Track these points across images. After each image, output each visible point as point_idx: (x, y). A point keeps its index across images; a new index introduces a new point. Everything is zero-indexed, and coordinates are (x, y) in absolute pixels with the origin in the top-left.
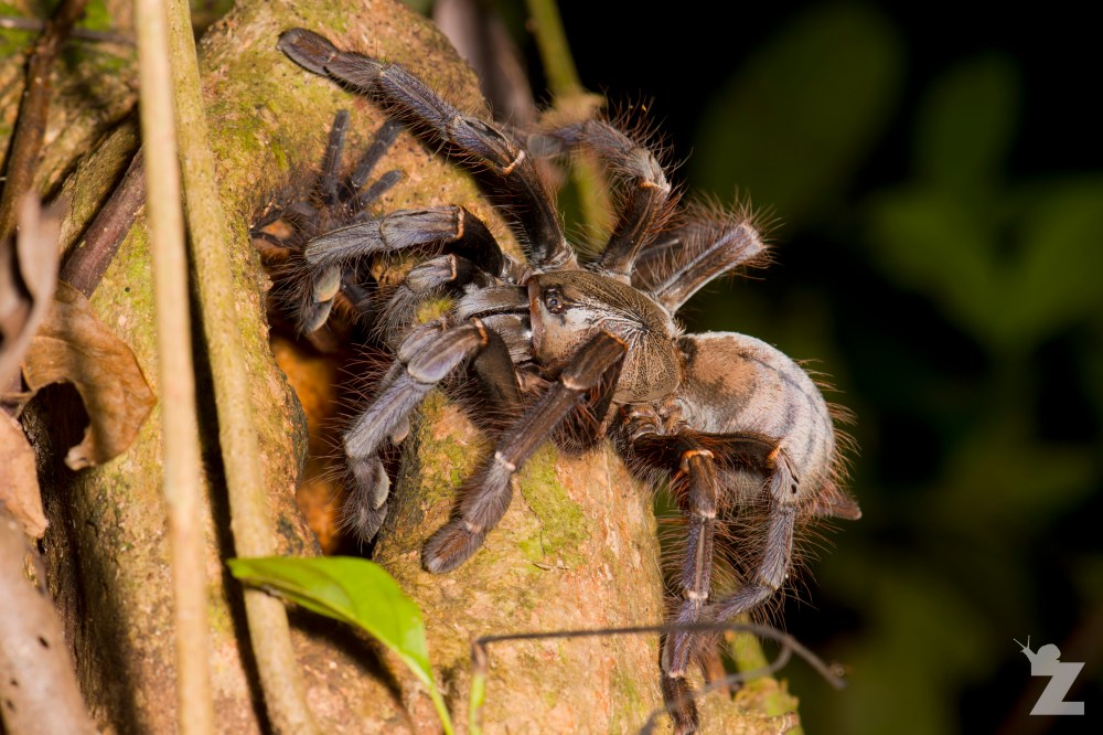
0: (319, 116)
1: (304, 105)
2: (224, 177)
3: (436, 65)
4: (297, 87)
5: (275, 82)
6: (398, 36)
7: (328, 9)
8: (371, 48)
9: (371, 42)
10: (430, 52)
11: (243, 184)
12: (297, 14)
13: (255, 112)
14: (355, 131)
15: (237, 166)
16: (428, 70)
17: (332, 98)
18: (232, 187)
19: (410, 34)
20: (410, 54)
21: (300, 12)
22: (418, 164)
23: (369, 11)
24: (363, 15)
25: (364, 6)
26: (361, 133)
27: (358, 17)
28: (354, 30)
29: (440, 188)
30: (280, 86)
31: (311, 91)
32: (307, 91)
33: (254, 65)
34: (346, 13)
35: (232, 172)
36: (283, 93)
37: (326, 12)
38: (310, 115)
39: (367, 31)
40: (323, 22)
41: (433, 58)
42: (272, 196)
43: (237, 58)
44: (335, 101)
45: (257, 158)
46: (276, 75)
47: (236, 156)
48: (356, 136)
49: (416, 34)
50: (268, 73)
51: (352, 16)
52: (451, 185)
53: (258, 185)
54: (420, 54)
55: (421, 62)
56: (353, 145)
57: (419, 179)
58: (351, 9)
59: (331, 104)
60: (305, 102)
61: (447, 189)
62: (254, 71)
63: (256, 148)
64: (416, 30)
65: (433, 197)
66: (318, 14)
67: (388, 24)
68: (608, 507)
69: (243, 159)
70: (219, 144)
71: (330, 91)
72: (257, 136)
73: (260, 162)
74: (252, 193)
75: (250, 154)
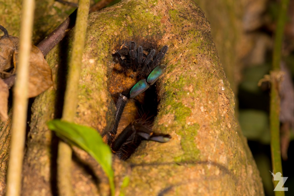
0: (148, 22)
1: (143, 18)
2: (105, 30)
3: (194, 16)
4: (143, 13)
5: (136, 10)
6: (183, 5)
8: (173, 6)
9: (173, 5)
10: (193, 12)
11: (112, 34)
13: (125, 16)
14: (159, 29)
15: (111, 28)
16: (191, 17)
17: (153, 18)
18: (107, 34)
19: (188, 5)
20: (186, 11)
22: (178, 43)
26: (161, 30)
29: (184, 51)
30: (137, 12)
31: (147, 15)
32: (146, 14)
33: (131, 5)
35: (109, 30)
36: (137, 13)
38: (144, 21)
39: (172, 1)
41: (193, 13)
42: (124, 42)
43: (127, 3)
44: (154, 19)
45: (120, 28)
46: (137, 8)
47: (112, 26)
48: (159, 31)
50: (135, 7)
52: (188, 51)
53: (117, 36)
54: (189, 11)
55: (189, 14)
56: (158, 34)
57: (177, 48)
59: (153, 19)
60: (144, 17)
62: (130, 7)
63: (121, 26)
64: (191, 5)
65: (181, 53)
68: (211, 154)
69: (114, 27)
70: (107, 21)
71: (154, 16)
72: (122, 22)
73: (121, 30)
74: (115, 38)
75: (118, 26)
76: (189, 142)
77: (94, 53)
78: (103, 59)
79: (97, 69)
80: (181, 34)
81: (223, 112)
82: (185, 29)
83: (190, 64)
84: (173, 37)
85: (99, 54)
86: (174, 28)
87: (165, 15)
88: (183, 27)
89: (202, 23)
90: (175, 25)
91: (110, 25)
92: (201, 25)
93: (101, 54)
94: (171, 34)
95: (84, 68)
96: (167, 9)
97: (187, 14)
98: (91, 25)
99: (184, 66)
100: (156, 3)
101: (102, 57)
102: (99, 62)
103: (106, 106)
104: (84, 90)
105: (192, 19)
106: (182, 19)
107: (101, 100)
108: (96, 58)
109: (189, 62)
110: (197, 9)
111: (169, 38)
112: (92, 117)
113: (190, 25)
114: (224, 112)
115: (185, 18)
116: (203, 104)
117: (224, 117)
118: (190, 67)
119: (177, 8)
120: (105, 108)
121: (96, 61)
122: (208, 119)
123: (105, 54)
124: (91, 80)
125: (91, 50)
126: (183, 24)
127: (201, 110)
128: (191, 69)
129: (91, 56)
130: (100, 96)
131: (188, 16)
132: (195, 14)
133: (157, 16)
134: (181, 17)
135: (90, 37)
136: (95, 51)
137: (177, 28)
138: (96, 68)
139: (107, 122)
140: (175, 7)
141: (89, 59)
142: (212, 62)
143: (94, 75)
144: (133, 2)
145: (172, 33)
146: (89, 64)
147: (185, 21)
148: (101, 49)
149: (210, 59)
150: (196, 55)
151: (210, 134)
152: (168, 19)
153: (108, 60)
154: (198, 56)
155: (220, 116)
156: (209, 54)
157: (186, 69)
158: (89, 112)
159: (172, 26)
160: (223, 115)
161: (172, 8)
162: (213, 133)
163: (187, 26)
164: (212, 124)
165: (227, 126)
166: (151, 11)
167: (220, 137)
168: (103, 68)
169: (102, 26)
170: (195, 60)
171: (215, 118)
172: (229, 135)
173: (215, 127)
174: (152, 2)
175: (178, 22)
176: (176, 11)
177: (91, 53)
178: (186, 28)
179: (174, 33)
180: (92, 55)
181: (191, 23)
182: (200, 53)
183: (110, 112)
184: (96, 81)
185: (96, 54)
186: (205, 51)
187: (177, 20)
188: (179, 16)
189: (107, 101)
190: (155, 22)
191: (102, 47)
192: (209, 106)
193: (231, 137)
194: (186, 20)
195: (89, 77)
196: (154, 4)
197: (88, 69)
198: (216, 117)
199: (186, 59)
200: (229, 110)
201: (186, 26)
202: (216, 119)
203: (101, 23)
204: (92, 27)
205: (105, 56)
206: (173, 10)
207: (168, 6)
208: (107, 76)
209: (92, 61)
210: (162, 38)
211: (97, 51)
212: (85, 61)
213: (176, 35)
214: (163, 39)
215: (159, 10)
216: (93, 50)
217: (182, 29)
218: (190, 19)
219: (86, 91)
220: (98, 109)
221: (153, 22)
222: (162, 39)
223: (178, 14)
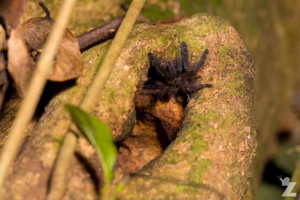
0: (194, 49)
1: (191, 44)
3: (241, 58)
4: (192, 39)
5: (186, 34)
6: (234, 44)
7: (216, 25)
8: (223, 42)
9: (224, 41)
10: (242, 54)
11: (155, 49)
12: (205, 22)
13: (173, 37)
15: (156, 43)
16: (238, 58)
17: (201, 47)
19: (239, 46)
20: (235, 50)
21: (207, 22)
22: (218, 78)
23: (229, 33)
24: (227, 33)
25: (229, 31)
27: (224, 32)
28: (220, 35)
29: (221, 87)
30: (186, 36)
31: (196, 42)
32: (194, 41)
33: (183, 28)
34: (221, 29)
35: (153, 44)
36: (186, 38)
37: (215, 25)
38: (191, 47)
39: (225, 37)
40: (211, 27)
41: (242, 56)
43: (180, 25)
44: (202, 48)
45: (164, 46)
46: (188, 33)
47: (158, 41)
49: (241, 48)
50: (185, 31)
51: (222, 31)
52: (225, 88)
53: (160, 53)
54: (238, 52)
55: (237, 54)
57: (216, 83)
58: (223, 29)
59: (200, 48)
60: (192, 43)
61: (223, 89)
62: (182, 30)
63: (167, 44)
64: (242, 47)
65: (217, 89)
66: (212, 25)
67: (233, 40)
69: (159, 43)
70: (154, 35)
71: (202, 45)
72: (169, 41)
73: (165, 48)
74: (157, 54)
75: (163, 43)
76: (197, 175)
77: (131, 60)
78: (138, 70)
79: (129, 77)
80: (223, 71)
81: (240, 158)
82: (228, 67)
83: (222, 102)
84: (214, 71)
85: (136, 63)
86: (218, 63)
87: (213, 48)
88: (227, 65)
89: (247, 67)
90: (220, 60)
91: (156, 39)
92: (246, 69)
93: (138, 64)
94: (213, 68)
95: (117, 71)
96: (217, 43)
97: (236, 54)
98: (137, 34)
99: (216, 102)
100: (208, 33)
101: (138, 67)
102: (133, 70)
103: (127, 116)
104: (110, 93)
105: (239, 60)
106: (228, 57)
107: (123, 108)
108: (132, 67)
109: (222, 99)
110: (247, 52)
111: (210, 71)
112: (109, 120)
113: (235, 65)
114: (242, 159)
115: (232, 57)
116: (224, 143)
117: (240, 163)
118: (222, 104)
119: (228, 45)
120: (125, 117)
121: (131, 69)
122: (223, 159)
123: (142, 65)
124: (120, 85)
125: (129, 56)
126: (228, 62)
127: (219, 148)
128: (222, 106)
129: (127, 63)
130: (123, 104)
131: (235, 56)
132: (243, 57)
133: (205, 46)
134: (228, 55)
135: (132, 45)
136: (133, 60)
137: (221, 64)
138: (128, 75)
139: (123, 131)
140: (225, 44)
141: (124, 64)
142: (245, 107)
143: (124, 82)
144: (186, 26)
145: (215, 67)
146: (123, 69)
147: (231, 60)
148: (140, 59)
149: (244, 104)
150: (232, 96)
151: (220, 174)
152: (215, 53)
153: (143, 72)
154: (232, 97)
155: (237, 162)
156: (245, 99)
157: (217, 105)
158: (108, 114)
159: (217, 60)
160: (239, 161)
161: (222, 43)
162: (224, 174)
163: (232, 65)
164: (226, 165)
165: (240, 172)
166: (201, 40)
167: (230, 180)
168: (135, 77)
169: (147, 38)
170: (229, 99)
171: (230, 160)
172: (240, 182)
173: (227, 169)
174: (204, 32)
175: (224, 59)
176: (226, 48)
177: (128, 59)
178: (230, 66)
179: (216, 68)
180: (128, 61)
181: (237, 63)
182: (235, 95)
183: (129, 122)
184: (125, 88)
185: (133, 62)
186: (242, 94)
187: (224, 56)
188: (227, 53)
189: (130, 111)
190: (201, 51)
191: (141, 58)
192: (228, 147)
193: (241, 184)
194: (233, 60)
195: (119, 82)
196: (206, 34)
197: (120, 74)
198: (232, 160)
199: (220, 96)
200: (247, 159)
201: (230, 65)
202: (232, 162)
203: (147, 35)
204: (137, 35)
205: (141, 67)
206: (222, 45)
207: (219, 40)
208: (137, 87)
209: (126, 68)
210: (204, 69)
211: (135, 60)
212: (120, 66)
213: (218, 71)
214: (204, 71)
215: (209, 41)
216: (131, 58)
217: (226, 67)
218: (237, 60)
219: (112, 94)
220: (117, 115)
221: (200, 50)
222: (202, 70)
223: (226, 52)
